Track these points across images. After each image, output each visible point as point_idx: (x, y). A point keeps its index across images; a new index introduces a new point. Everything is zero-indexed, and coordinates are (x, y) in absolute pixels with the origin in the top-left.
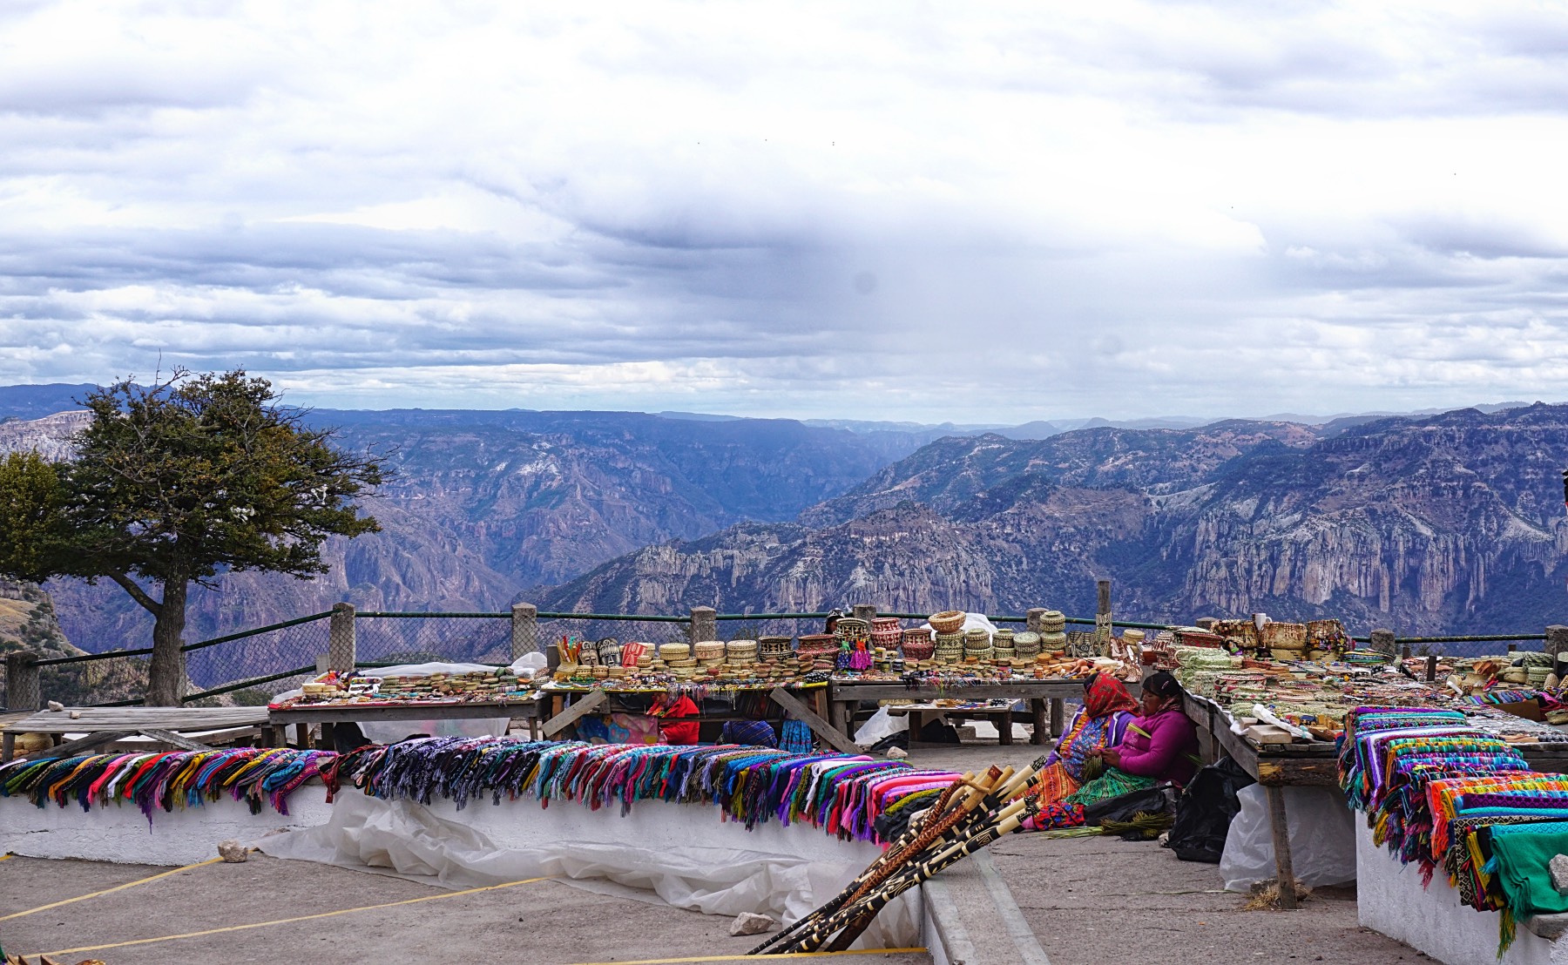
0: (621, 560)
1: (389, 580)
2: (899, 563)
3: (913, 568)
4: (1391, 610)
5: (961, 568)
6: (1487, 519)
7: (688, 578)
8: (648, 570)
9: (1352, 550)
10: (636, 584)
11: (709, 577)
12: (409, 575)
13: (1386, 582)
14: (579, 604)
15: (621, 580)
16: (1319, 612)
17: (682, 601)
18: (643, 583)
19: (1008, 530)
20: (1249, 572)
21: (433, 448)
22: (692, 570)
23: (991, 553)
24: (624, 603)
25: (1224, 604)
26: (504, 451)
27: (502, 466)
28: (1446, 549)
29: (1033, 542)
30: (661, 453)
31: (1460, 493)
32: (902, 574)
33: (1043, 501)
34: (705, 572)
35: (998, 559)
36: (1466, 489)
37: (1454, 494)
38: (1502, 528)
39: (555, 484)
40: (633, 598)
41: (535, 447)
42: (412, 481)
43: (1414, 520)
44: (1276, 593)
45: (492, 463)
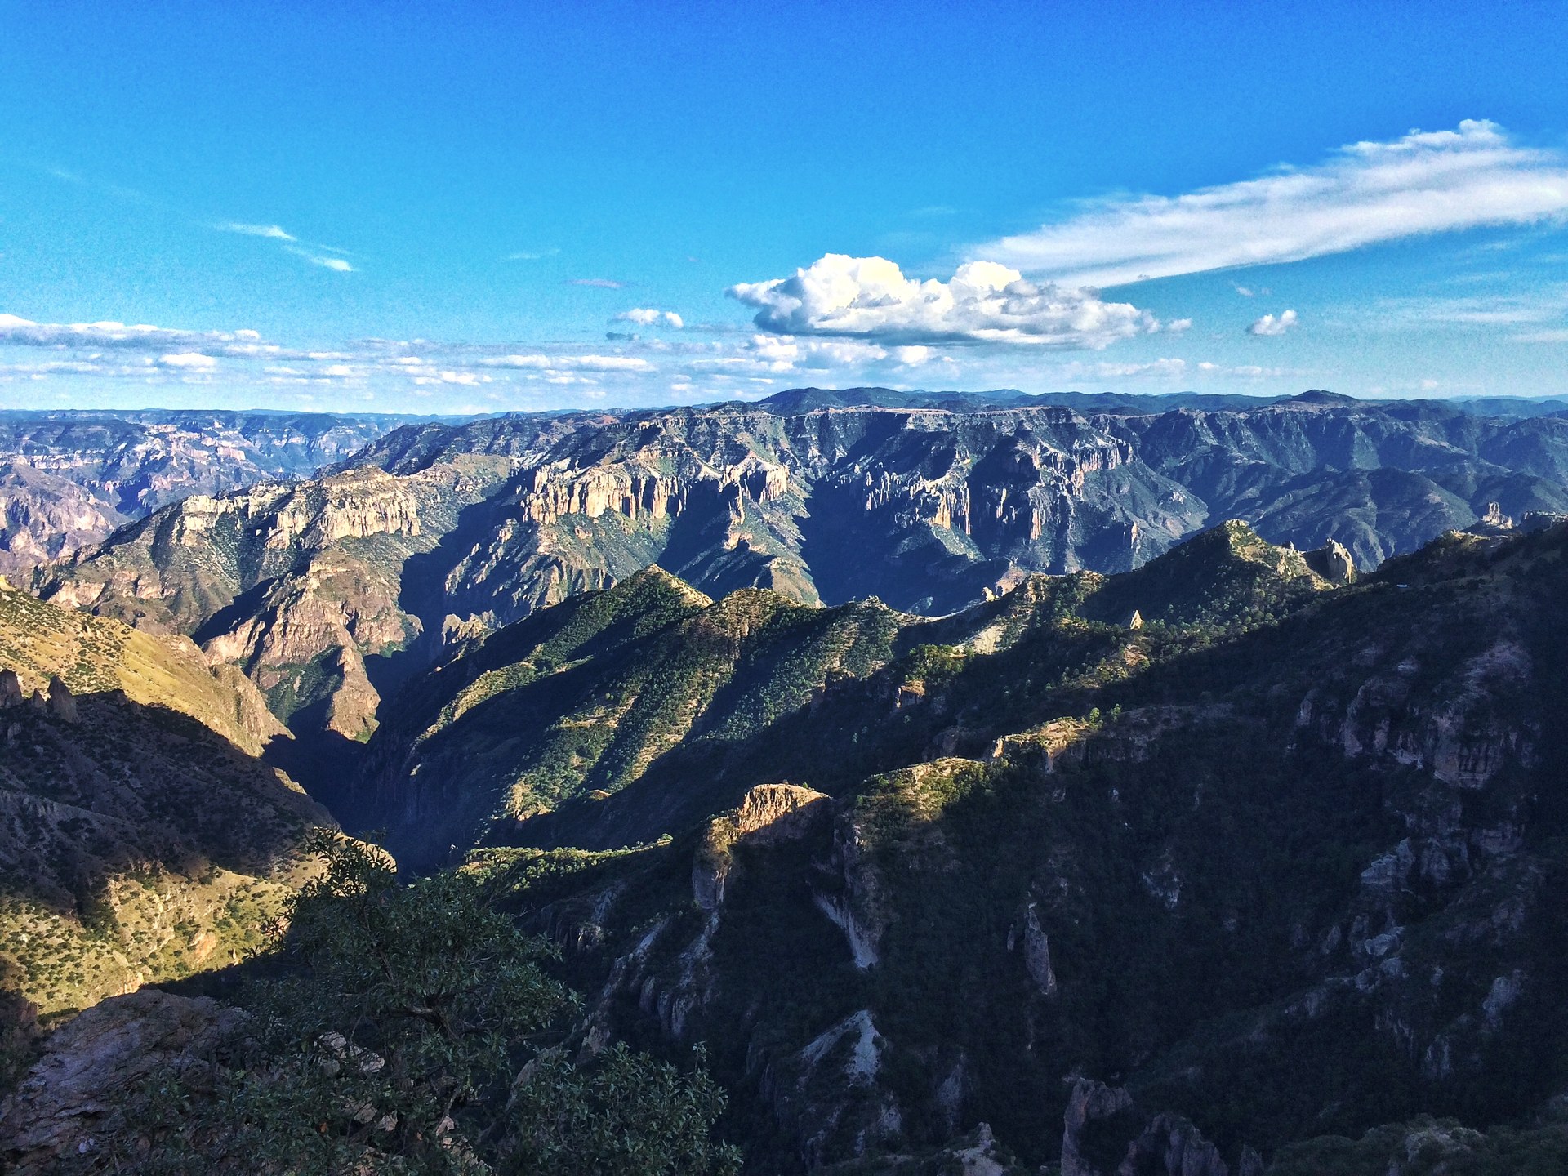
0: (172, 505)
1: (36, 520)
2: (355, 501)
3: (364, 504)
4: (636, 519)
5: (396, 503)
6: (690, 468)
7: (219, 514)
8: (191, 510)
9: (615, 487)
10: (183, 518)
11: (234, 513)
12: (52, 517)
13: (633, 502)
14: (145, 532)
15: (173, 517)
16: (596, 521)
17: (215, 528)
18: (187, 518)
19: (429, 479)
20: (556, 499)
21: (74, 435)
22: (222, 509)
23: (418, 494)
24: (175, 531)
25: (541, 519)
26: (125, 436)
27: (123, 446)
28: (667, 485)
29: (444, 486)
30: (241, 436)
31: (677, 453)
32: (357, 508)
33: (450, 462)
34: (231, 510)
35: (422, 496)
36: (680, 451)
37: (673, 454)
38: (698, 472)
39: (159, 457)
40: (181, 527)
41: (146, 433)
42: (59, 456)
43: (650, 469)
44: (571, 512)
45: (116, 445)
